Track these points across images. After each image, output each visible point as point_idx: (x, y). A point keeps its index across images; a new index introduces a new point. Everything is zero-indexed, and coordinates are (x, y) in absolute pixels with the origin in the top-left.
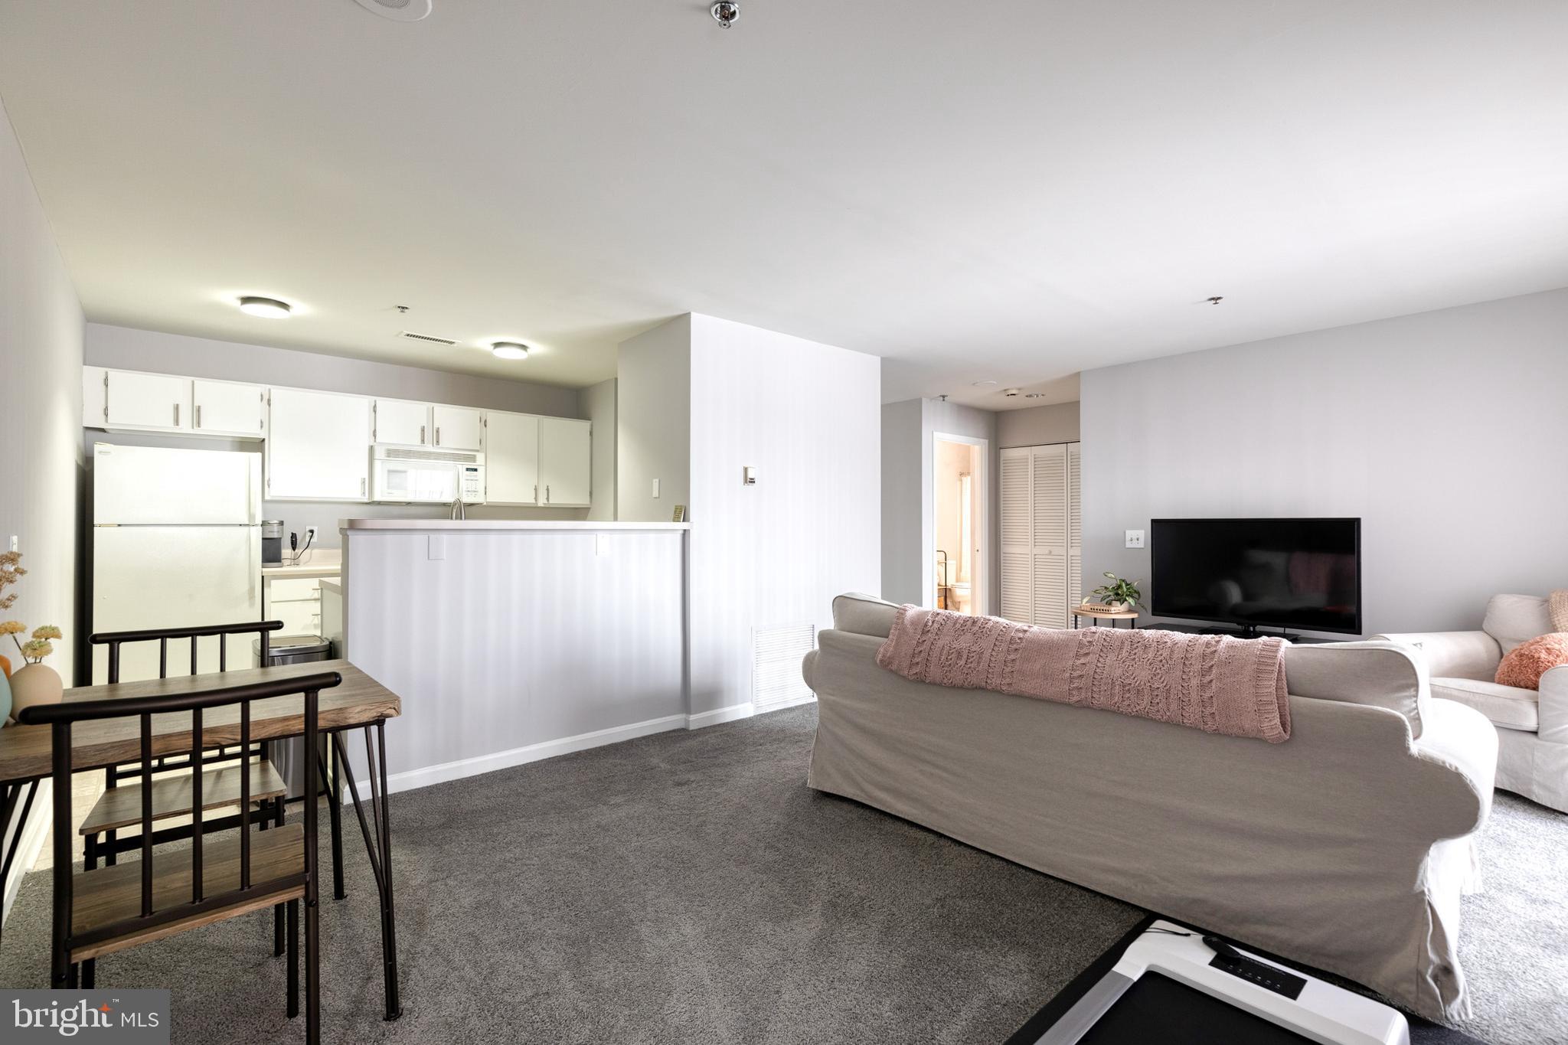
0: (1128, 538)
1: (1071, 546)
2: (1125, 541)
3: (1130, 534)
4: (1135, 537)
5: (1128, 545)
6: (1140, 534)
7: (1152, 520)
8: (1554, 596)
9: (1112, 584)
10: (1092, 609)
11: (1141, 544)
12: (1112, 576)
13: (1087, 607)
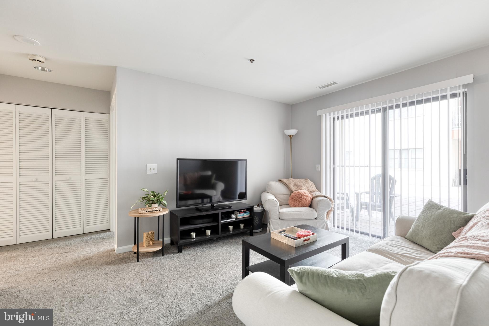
0: (148, 168)
2: (146, 171)
3: (149, 166)
4: (152, 168)
5: (148, 172)
6: (156, 166)
7: (177, 159)
8: (284, 180)
9: (147, 195)
10: (146, 212)
11: (156, 172)
12: (147, 190)
13: (142, 212)
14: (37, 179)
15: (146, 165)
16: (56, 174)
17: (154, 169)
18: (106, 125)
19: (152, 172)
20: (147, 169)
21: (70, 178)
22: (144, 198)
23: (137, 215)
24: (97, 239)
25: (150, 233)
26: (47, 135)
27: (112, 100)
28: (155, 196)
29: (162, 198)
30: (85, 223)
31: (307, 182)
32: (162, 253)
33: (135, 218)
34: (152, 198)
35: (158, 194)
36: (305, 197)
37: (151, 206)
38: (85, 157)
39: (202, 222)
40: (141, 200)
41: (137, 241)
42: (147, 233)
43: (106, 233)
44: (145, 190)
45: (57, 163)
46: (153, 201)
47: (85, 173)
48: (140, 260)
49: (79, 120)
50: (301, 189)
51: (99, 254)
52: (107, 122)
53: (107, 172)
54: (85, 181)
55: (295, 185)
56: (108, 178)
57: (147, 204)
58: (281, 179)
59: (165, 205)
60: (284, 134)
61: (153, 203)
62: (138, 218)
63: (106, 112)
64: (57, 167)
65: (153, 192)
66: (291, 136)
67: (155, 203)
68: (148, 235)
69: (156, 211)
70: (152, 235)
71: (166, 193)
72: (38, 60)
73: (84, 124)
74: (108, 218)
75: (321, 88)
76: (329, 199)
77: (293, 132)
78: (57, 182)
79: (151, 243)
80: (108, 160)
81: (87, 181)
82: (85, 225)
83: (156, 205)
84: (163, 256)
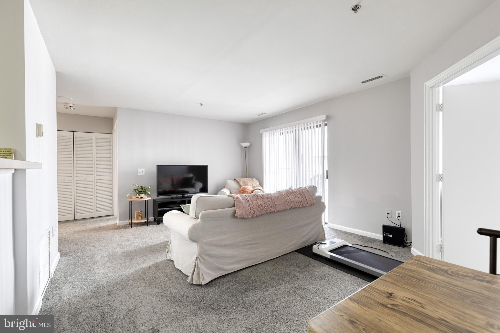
1: (76, 176)
2: (137, 173)
3: (139, 170)
5: (139, 174)
6: (143, 170)
7: (157, 165)
8: (237, 179)
9: (138, 188)
10: (137, 198)
11: (144, 173)
12: (137, 185)
13: (134, 197)
14: (64, 180)
15: (137, 169)
16: (77, 176)
17: (142, 172)
18: (110, 141)
19: (141, 174)
20: (138, 172)
21: (86, 179)
22: (135, 190)
23: (131, 200)
24: (105, 220)
25: (139, 212)
26: (70, 150)
27: (114, 126)
28: (142, 189)
29: (147, 190)
30: (96, 210)
31: (253, 180)
32: (147, 224)
33: (130, 201)
34: (140, 190)
35: (145, 188)
36: (247, 190)
37: (140, 195)
38: (95, 164)
39: (174, 206)
40: (134, 191)
41: (131, 218)
42: (137, 212)
43: (111, 217)
44: (136, 185)
45: (77, 168)
46: (141, 192)
47: (95, 175)
48: (132, 228)
49: (91, 139)
50: (247, 185)
51: (107, 226)
52: (110, 139)
53: (111, 174)
54: (95, 180)
55: (244, 182)
56: (112, 179)
57: (137, 194)
58: (235, 179)
59: (149, 194)
60: (241, 146)
61: (141, 193)
62: (131, 201)
63: (110, 133)
64: (77, 171)
65: (141, 186)
66: (245, 147)
67: (142, 193)
68: (138, 213)
69: (143, 197)
70: (141, 213)
71: (150, 187)
72: (69, 106)
73: (95, 142)
74: (112, 207)
75: (258, 115)
76: (262, 191)
77: (246, 144)
78: (77, 181)
79: (140, 218)
80: (112, 166)
81: (97, 180)
82: (96, 211)
83: (143, 195)
84: (147, 226)
